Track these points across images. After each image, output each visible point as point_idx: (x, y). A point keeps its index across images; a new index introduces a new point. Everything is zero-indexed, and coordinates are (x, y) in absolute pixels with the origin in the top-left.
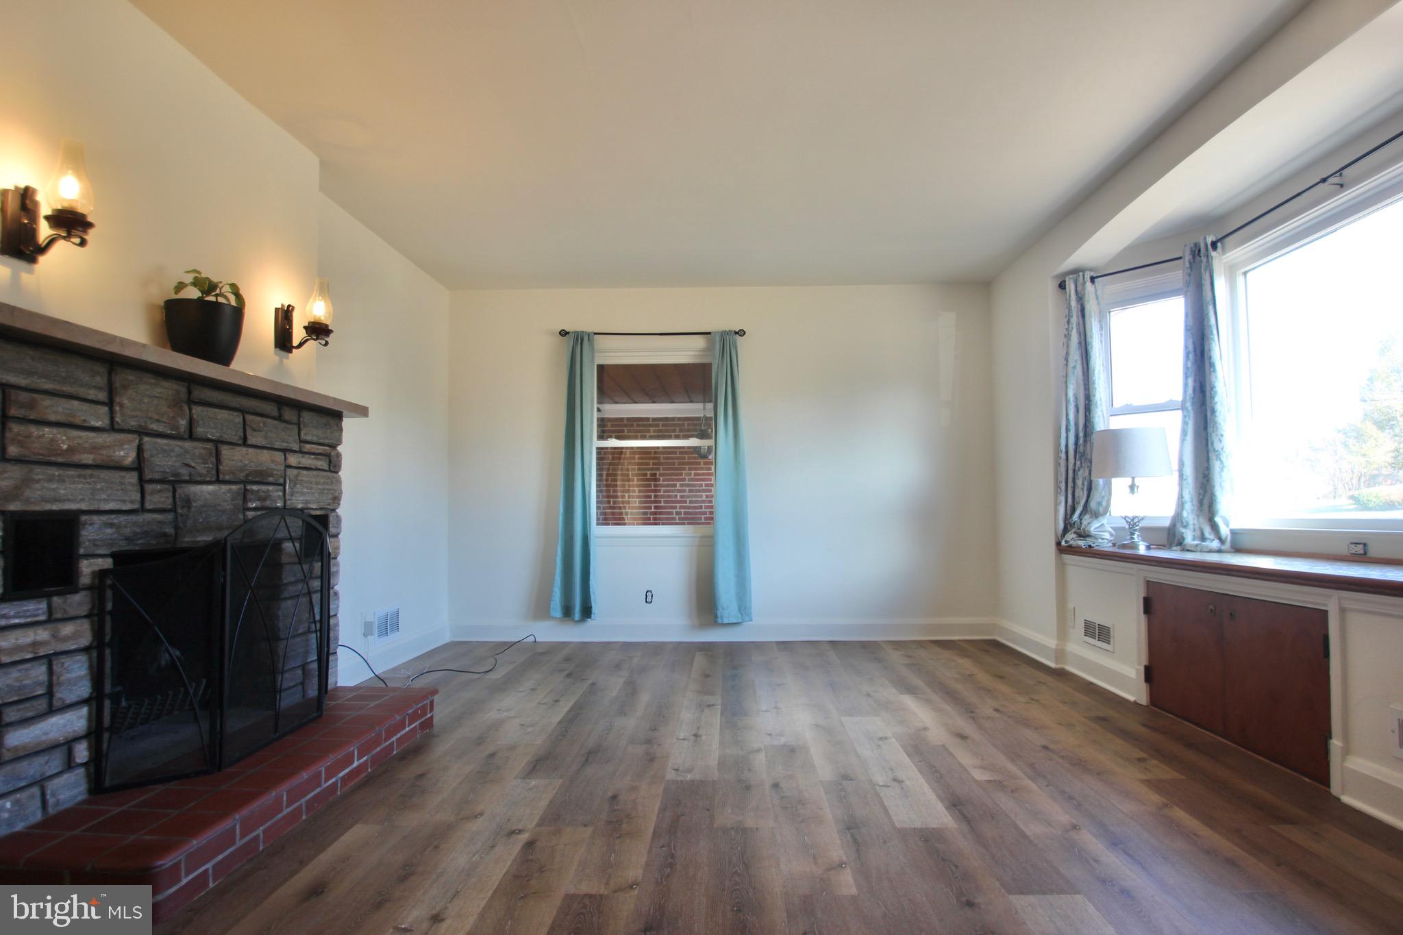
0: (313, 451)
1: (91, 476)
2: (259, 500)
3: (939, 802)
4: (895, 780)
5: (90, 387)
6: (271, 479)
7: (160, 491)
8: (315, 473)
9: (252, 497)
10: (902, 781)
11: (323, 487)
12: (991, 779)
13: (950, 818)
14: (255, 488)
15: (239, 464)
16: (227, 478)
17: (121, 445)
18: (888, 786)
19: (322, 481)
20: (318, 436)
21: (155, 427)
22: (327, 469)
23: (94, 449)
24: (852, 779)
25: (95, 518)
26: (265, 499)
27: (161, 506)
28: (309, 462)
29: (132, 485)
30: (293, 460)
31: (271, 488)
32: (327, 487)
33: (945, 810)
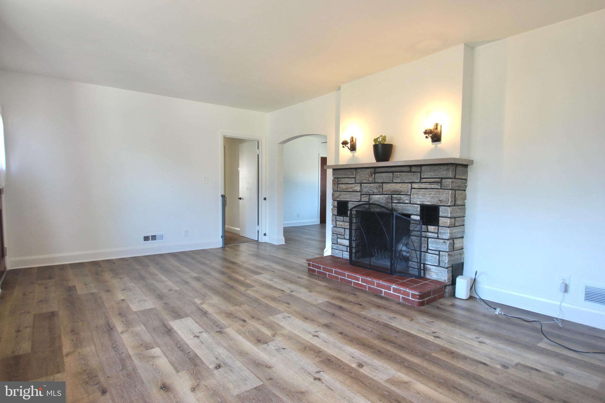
0: (428, 181)
1: (351, 194)
2: (397, 200)
3: (176, 330)
4: (198, 337)
5: (350, 175)
6: (403, 193)
7: (365, 197)
8: (430, 190)
9: (395, 199)
10: (194, 337)
11: (434, 196)
12: (151, 350)
13: (171, 325)
14: (395, 196)
15: (389, 189)
16: (385, 193)
17: (356, 186)
18: (200, 332)
19: (433, 193)
20: (430, 175)
21: (364, 181)
22: (440, 188)
23: (351, 188)
24: (217, 332)
25: (351, 202)
26: (399, 200)
27: (365, 200)
28: (425, 186)
29: (359, 195)
30: (415, 186)
31: (402, 196)
32: (436, 196)
33: (173, 327)
